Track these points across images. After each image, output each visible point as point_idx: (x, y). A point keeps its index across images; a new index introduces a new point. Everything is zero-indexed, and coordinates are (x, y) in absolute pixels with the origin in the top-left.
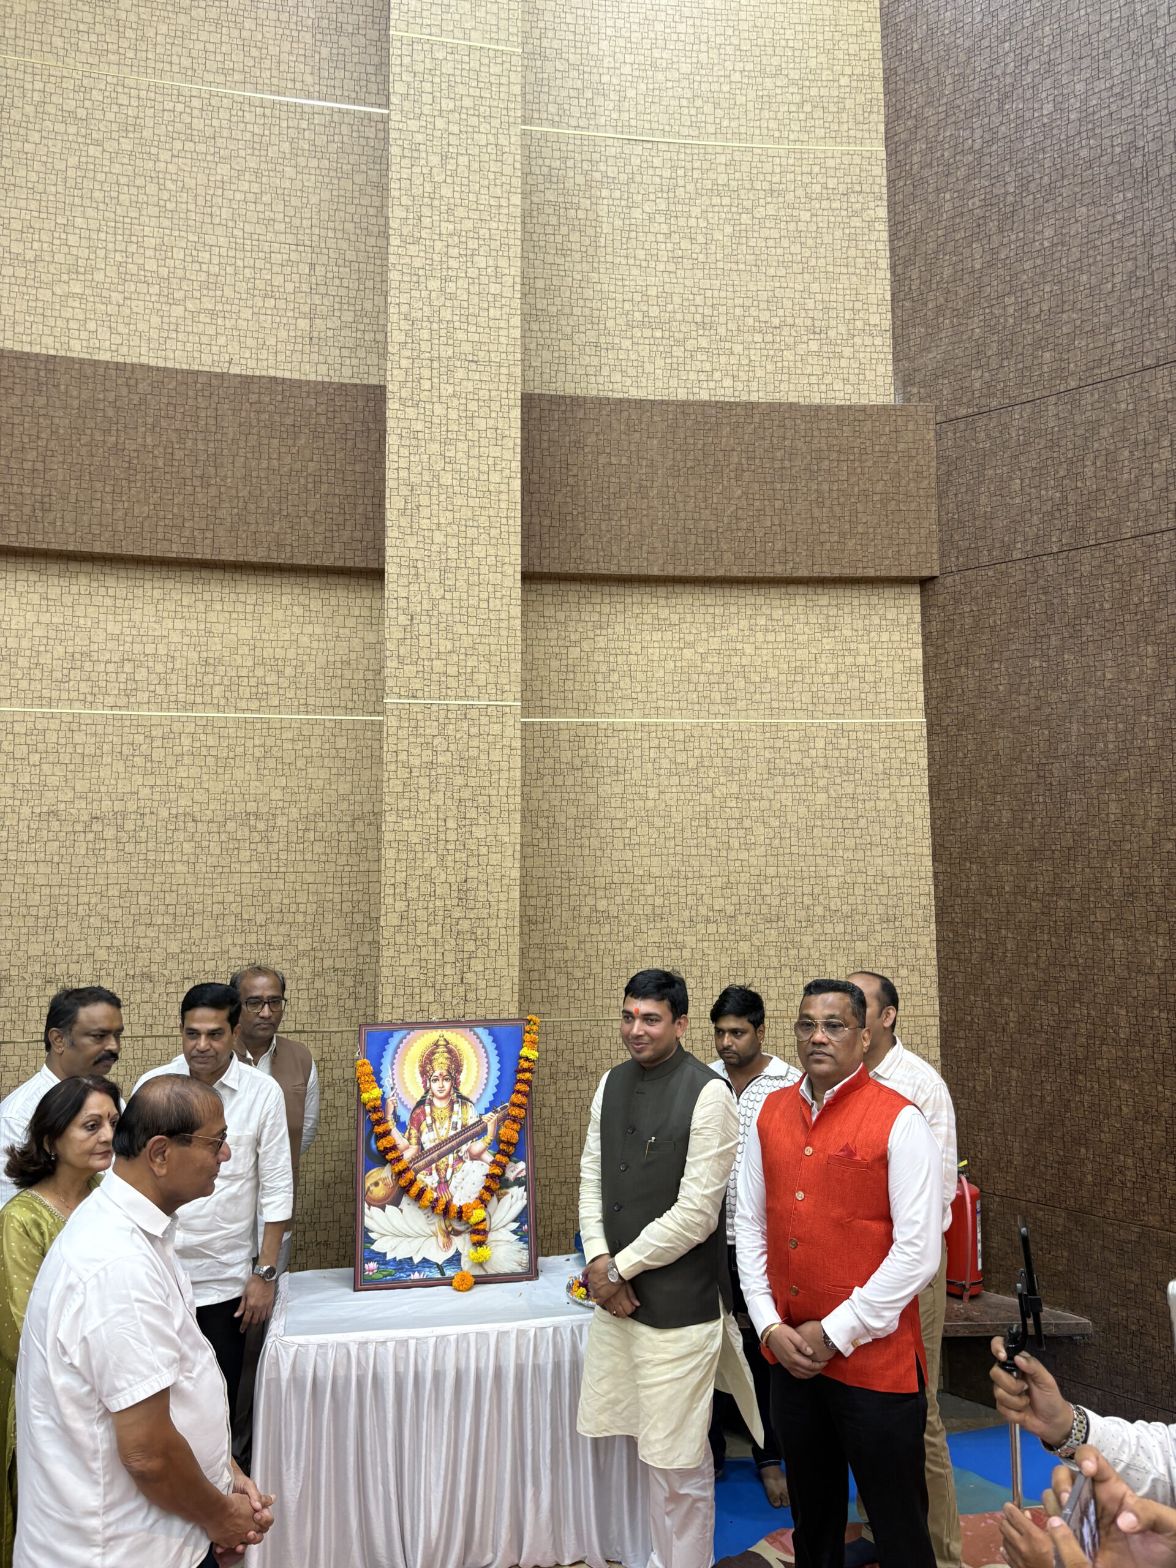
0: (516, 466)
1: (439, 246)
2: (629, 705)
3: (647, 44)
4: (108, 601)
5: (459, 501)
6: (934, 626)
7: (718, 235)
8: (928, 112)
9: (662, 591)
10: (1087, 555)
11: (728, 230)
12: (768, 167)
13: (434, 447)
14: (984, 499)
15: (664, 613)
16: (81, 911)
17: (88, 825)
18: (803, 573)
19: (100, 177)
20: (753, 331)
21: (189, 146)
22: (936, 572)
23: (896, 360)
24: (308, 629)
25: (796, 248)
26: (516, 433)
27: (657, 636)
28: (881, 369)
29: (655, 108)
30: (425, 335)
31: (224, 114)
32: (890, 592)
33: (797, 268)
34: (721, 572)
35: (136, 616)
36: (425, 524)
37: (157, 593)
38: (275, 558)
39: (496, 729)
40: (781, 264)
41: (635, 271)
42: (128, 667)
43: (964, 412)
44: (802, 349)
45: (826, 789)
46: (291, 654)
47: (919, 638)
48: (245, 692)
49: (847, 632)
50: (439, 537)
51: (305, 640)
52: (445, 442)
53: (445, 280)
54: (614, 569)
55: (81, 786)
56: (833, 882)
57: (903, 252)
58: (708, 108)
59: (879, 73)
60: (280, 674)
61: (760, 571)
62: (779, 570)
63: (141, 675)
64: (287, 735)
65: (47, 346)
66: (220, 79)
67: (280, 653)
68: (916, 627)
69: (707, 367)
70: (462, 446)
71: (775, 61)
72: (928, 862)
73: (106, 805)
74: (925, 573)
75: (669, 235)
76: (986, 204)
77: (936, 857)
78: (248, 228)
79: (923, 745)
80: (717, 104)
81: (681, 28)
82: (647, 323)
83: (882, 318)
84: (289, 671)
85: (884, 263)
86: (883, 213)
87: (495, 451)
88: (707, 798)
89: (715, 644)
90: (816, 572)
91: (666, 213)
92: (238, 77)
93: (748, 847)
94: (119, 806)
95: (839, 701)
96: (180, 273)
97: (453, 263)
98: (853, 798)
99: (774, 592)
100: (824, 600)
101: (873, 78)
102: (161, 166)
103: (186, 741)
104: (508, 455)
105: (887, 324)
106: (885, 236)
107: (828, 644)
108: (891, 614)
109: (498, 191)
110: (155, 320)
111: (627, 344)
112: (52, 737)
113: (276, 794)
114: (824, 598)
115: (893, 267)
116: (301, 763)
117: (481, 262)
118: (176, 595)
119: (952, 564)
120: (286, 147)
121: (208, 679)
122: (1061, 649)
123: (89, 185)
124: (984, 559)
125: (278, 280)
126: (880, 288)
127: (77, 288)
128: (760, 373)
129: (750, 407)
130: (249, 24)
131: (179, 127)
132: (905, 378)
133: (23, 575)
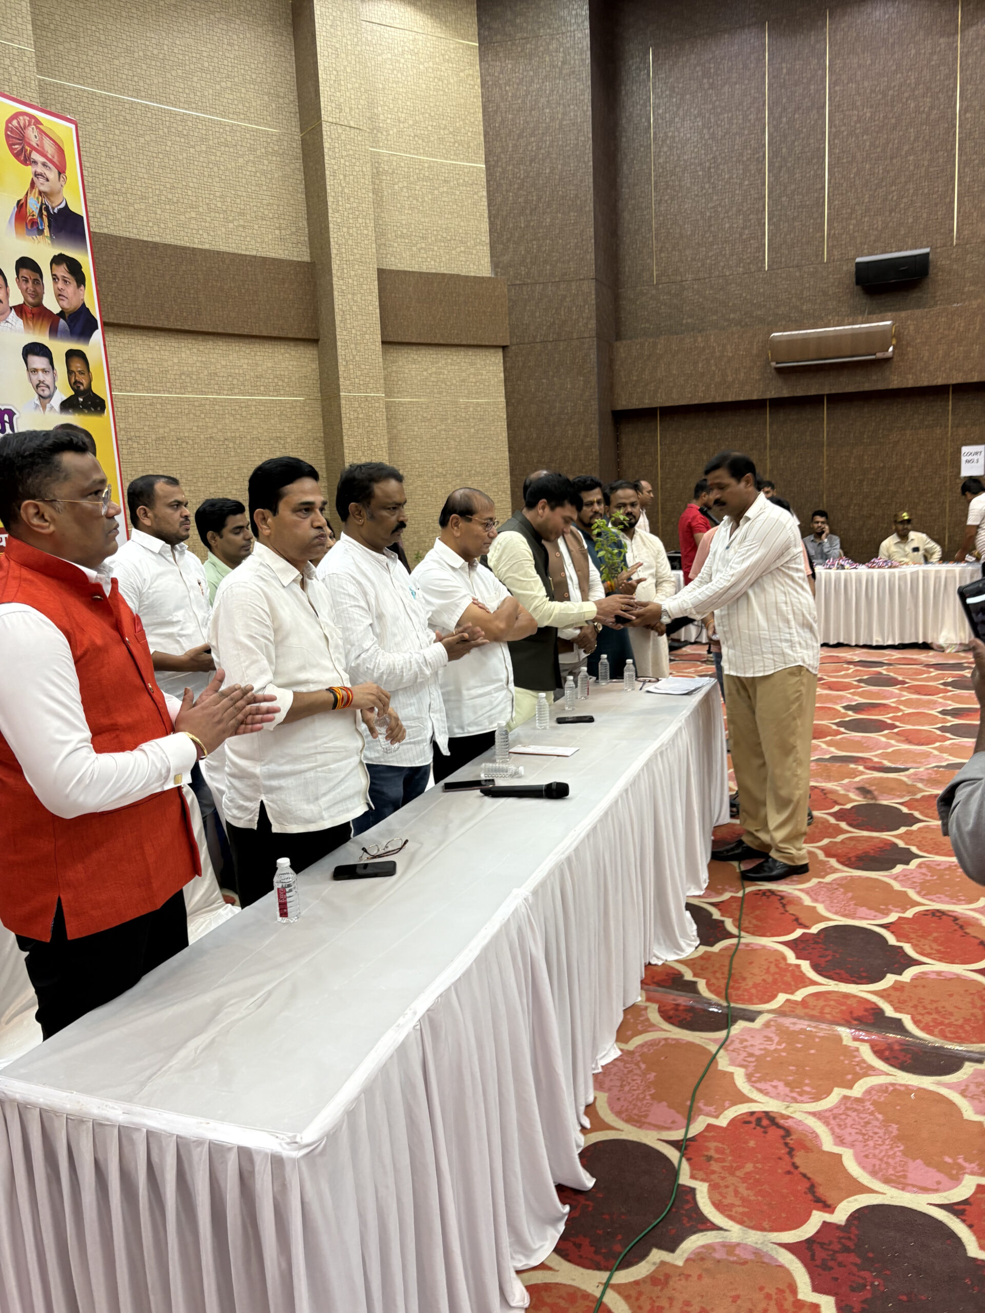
0: (377, 303)
1: (346, 213)
2: (406, 394)
3: (396, 110)
4: (220, 352)
5: (360, 317)
6: (508, 365)
7: (426, 199)
8: (502, 156)
9: (414, 348)
10: (561, 343)
11: (430, 197)
12: (443, 170)
13: (350, 296)
14: (526, 318)
15: (416, 357)
16: (225, 475)
17: (224, 441)
18: (464, 343)
19: (196, 163)
20: (440, 241)
21: (227, 149)
22: (508, 344)
23: (492, 256)
24: (291, 363)
25: (455, 207)
26: (377, 291)
27: (414, 366)
28: (486, 260)
29: (401, 140)
30: (344, 250)
31: (238, 134)
32: (492, 351)
33: (456, 215)
34: (436, 342)
35: (231, 357)
36: (349, 326)
37: (237, 348)
38: (282, 335)
39: (377, 405)
40: (450, 213)
41: (397, 213)
42: (230, 379)
43: (518, 282)
44: (458, 250)
45: (474, 427)
46: (286, 373)
47: (502, 369)
48: (272, 388)
49: (479, 366)
50: (354, 331)
51: (290, 367)
52: (353, 294)
53: (348, 228)
54: (399, 340)
55: (220, 427)
56: (477, 461)
57: (493, 212)
58: (420, 142)
59: (482, 132)
60: (283, 381)
61: (450, 341)
62: (456, 342)
63: (235, 382)
64: (288, 406)
65: (185, 242)
66: (235, 117)
67: (282, 373)
68: (501, 364)
69: (425, 256)
70: (359, 296)
71: (444, 122)
72: (507, 453)
73: (229, 434)
74: (505, 344)
75: (408, 198)
76: (526, 202)
77: (510, 451)
78: (253, 188)
79: (505, 410)
80: (423, 141)
81: (408, 103)
82: (402, 236)
83: (486, 238)
84: (286, 380)
85: (486, 215)
86: (485, 193)
87: (370, 298)
88: (434, 430)
89: (434, 370)
90: (469, 342)
91: (407, 187)
92: (242, 116)
93: (449, 449)
94: (233, 435)
95: (477, 393)
96: (230, 208)
97: (351, 221)
98: (483, 430)
99: (453, 349)
100: (470, 353)
101: (480, 134)
102: (218, 159)
103: (253, 408)
104: (374, 299)
105: (488, 241)
106: (486, 204)
107: (472, 370)
108: (493, 359)
109: (364, 191)
110: (223, 230)
111: (396, 245)
112: (207, 407)
113: (286, 430)
114: (470, 352)
115: (490, 217)
116: (293, 417)
117: (360, 220)
118: (243, 349)
119: (515, 341)
120: (263, 150)
121: (258, 383)
122: (553, 377)
123: (192, 166)
124: (526, 341)
125: (266, 212)
126: (485, 226)
127: (193, 215)
128: (444, 259)
129: (444, 275)
130: (243, 90)
131: (223, 140)
132: (495, 265)
133: (190, 341)
